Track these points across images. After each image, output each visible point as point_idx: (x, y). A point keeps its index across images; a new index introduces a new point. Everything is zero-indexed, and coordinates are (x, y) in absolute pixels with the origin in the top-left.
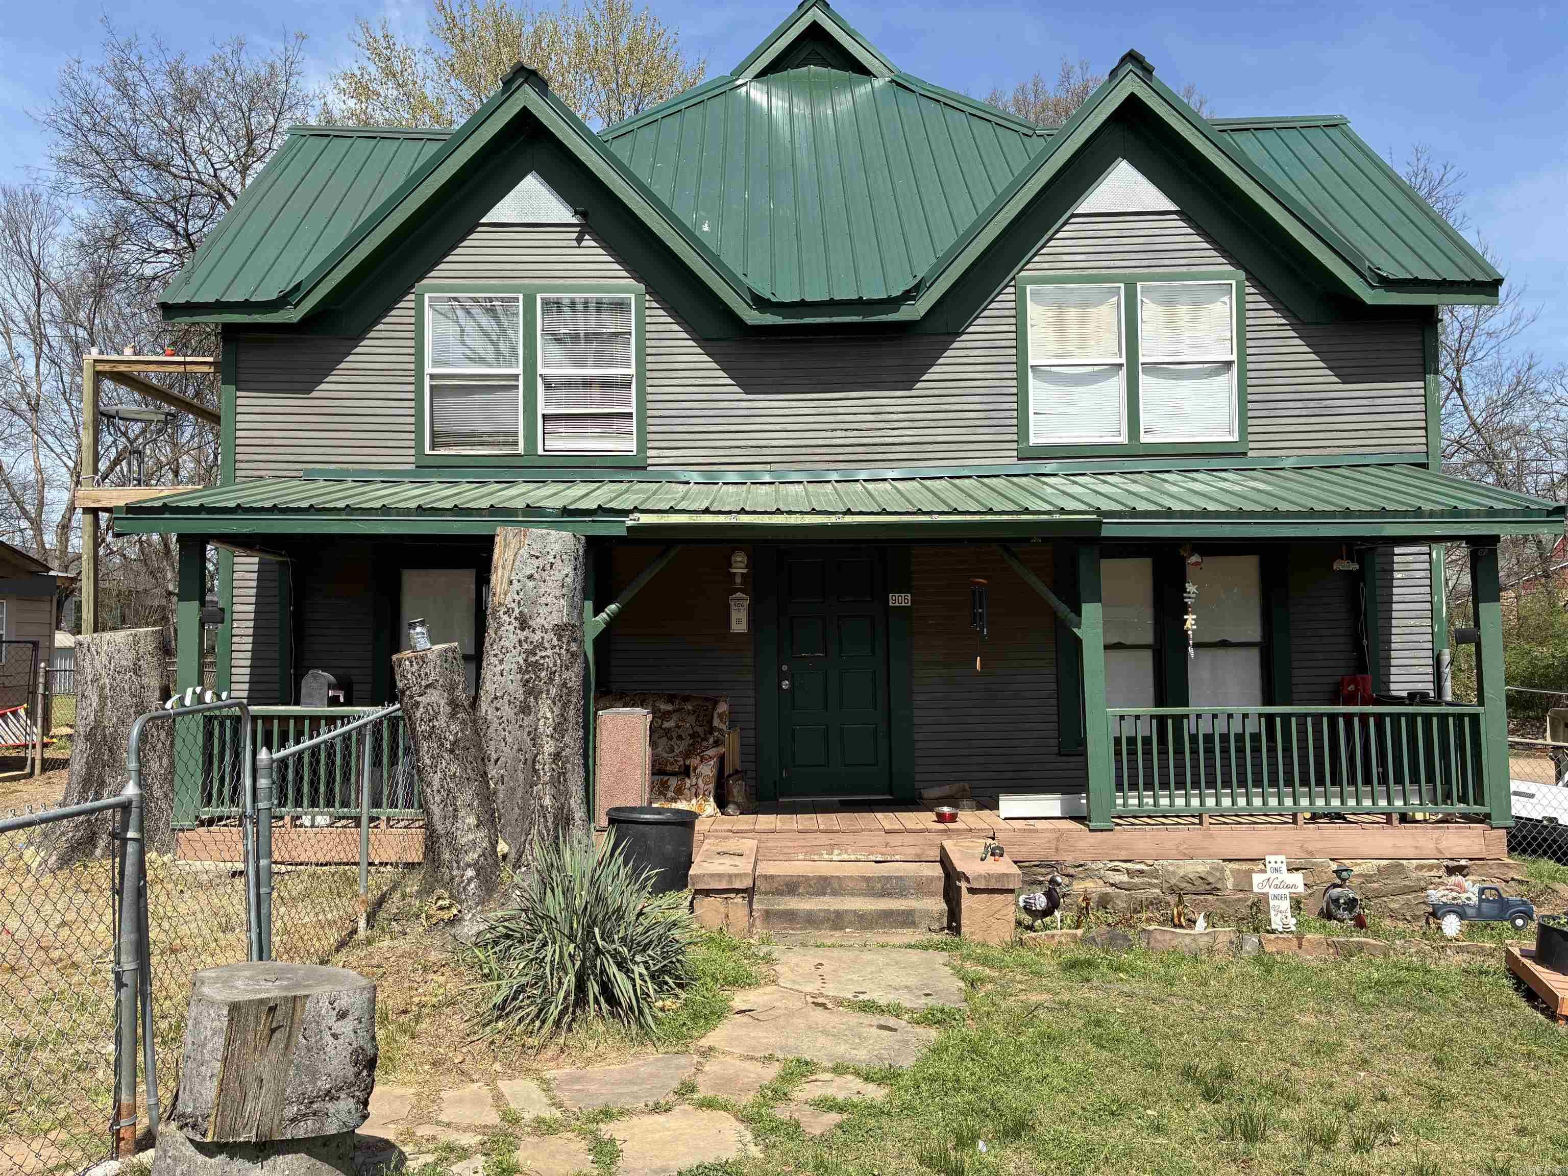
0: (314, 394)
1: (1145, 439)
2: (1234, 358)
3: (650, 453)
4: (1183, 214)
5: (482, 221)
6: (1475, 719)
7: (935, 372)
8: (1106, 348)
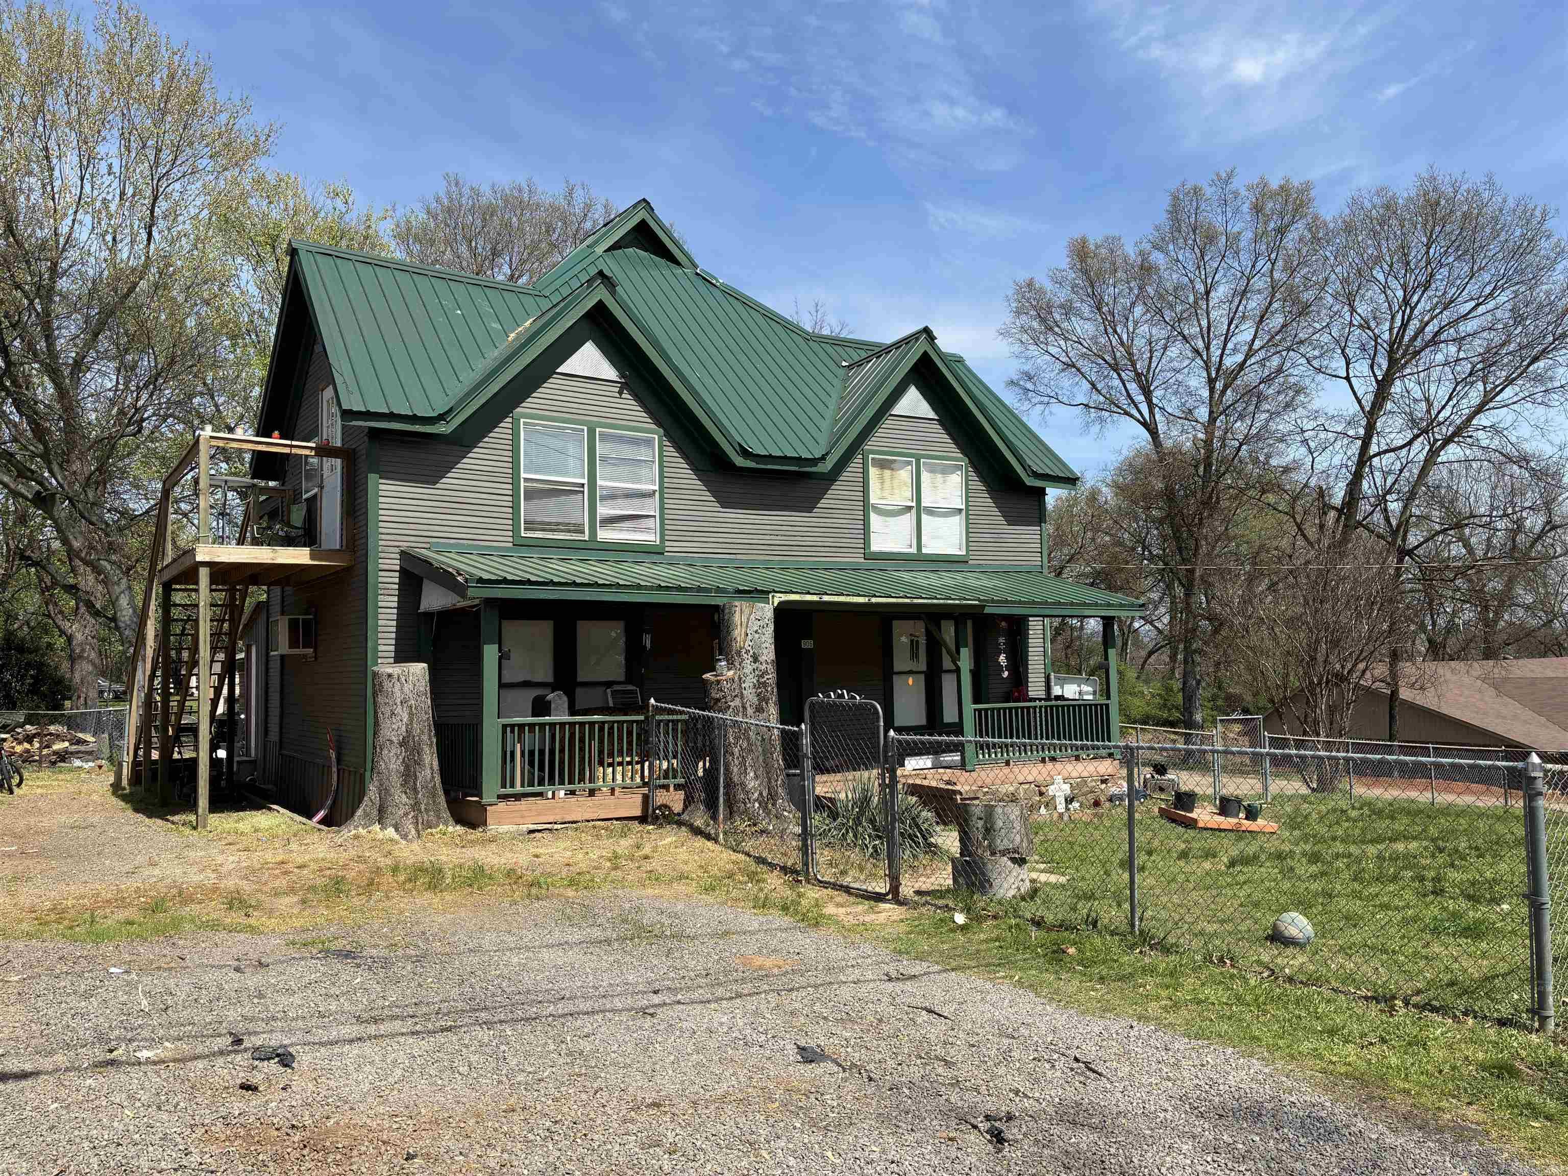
0: (438, 486)
1: (924, 551)
2: (963, 507)
3: (667, 543)
4: (941, 422)
5: (558, 371)
6: (1107, 706)
7: (823, 503)
8: (904, 497)
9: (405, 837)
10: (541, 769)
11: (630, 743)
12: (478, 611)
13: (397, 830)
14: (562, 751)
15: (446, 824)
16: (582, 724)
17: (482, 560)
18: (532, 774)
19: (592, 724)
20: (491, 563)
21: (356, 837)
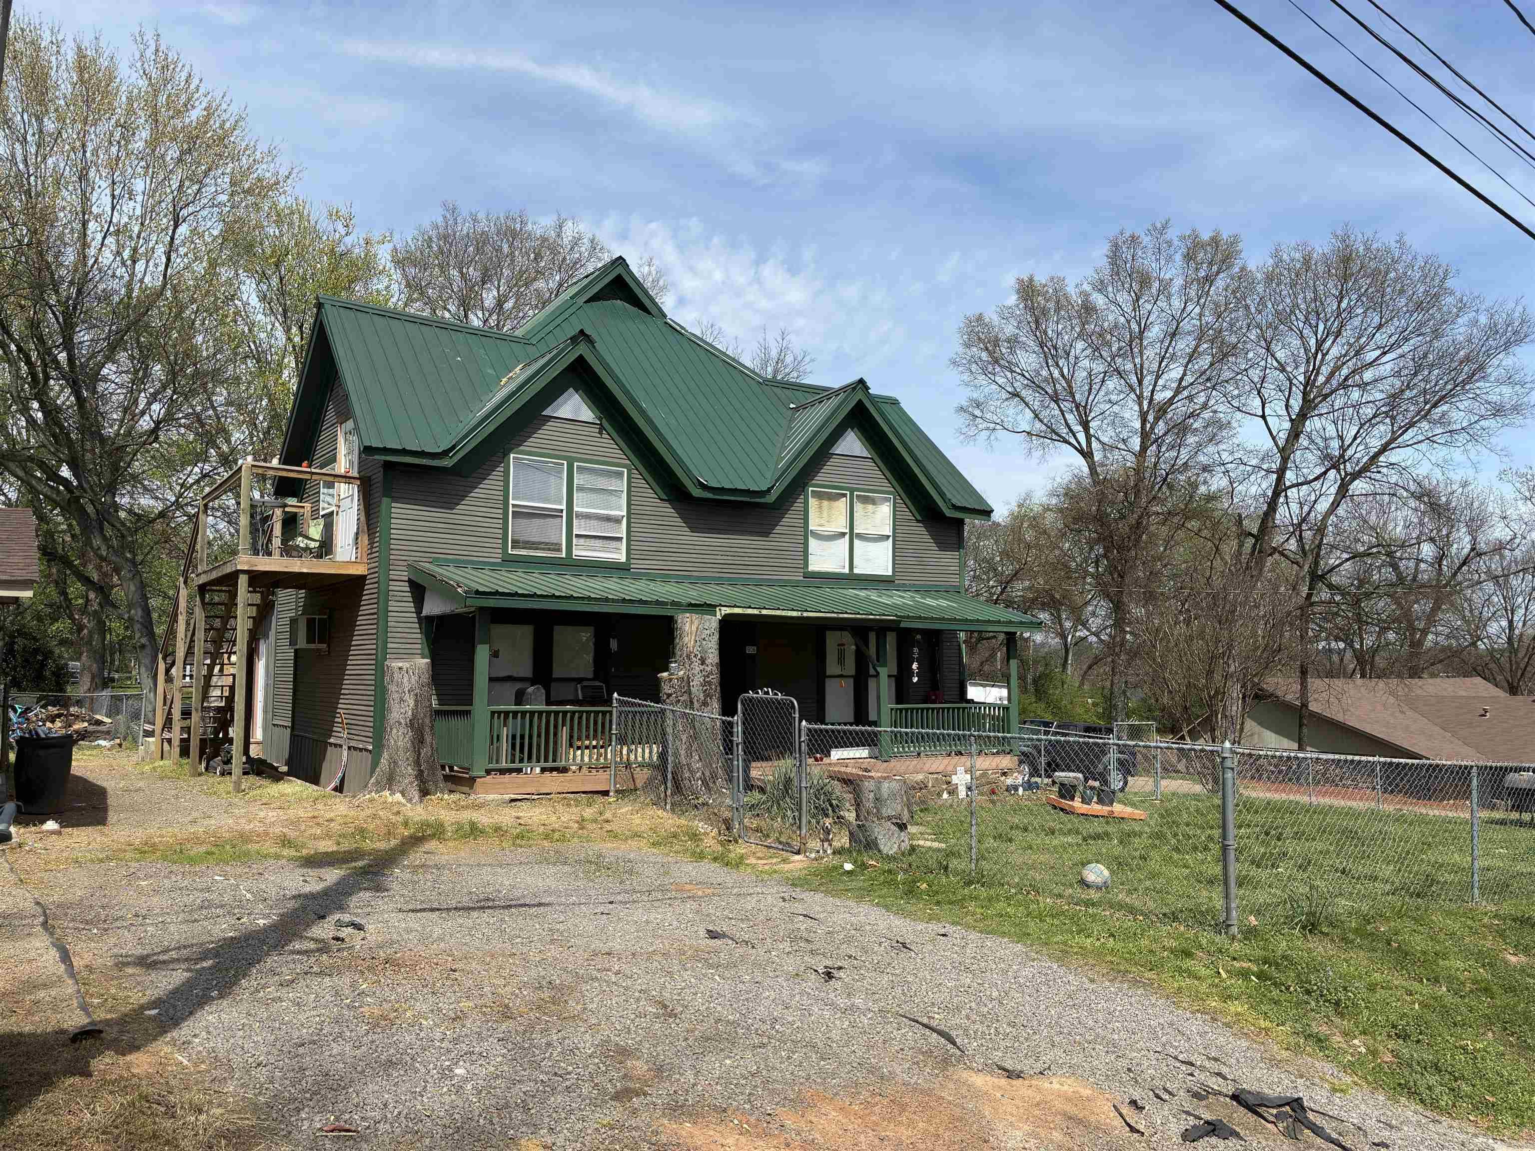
1: (856, 571)
2: (891, 534)
3: (632, 561)
4: (874, 460)
5: (544, 413)
6: (1008, 708)
8: (840, 524)
9: (410, 800)
10: (522, 751)
11: (595, 731)
12: (474, 617)
13: (403, 795)
14: (539, 736)
15: (442, 792)
16: (557, 713)
17: (475, 573)
18: (513, 755)
19: (565, 713)
20: (483, 576)
21: (371, 800)
